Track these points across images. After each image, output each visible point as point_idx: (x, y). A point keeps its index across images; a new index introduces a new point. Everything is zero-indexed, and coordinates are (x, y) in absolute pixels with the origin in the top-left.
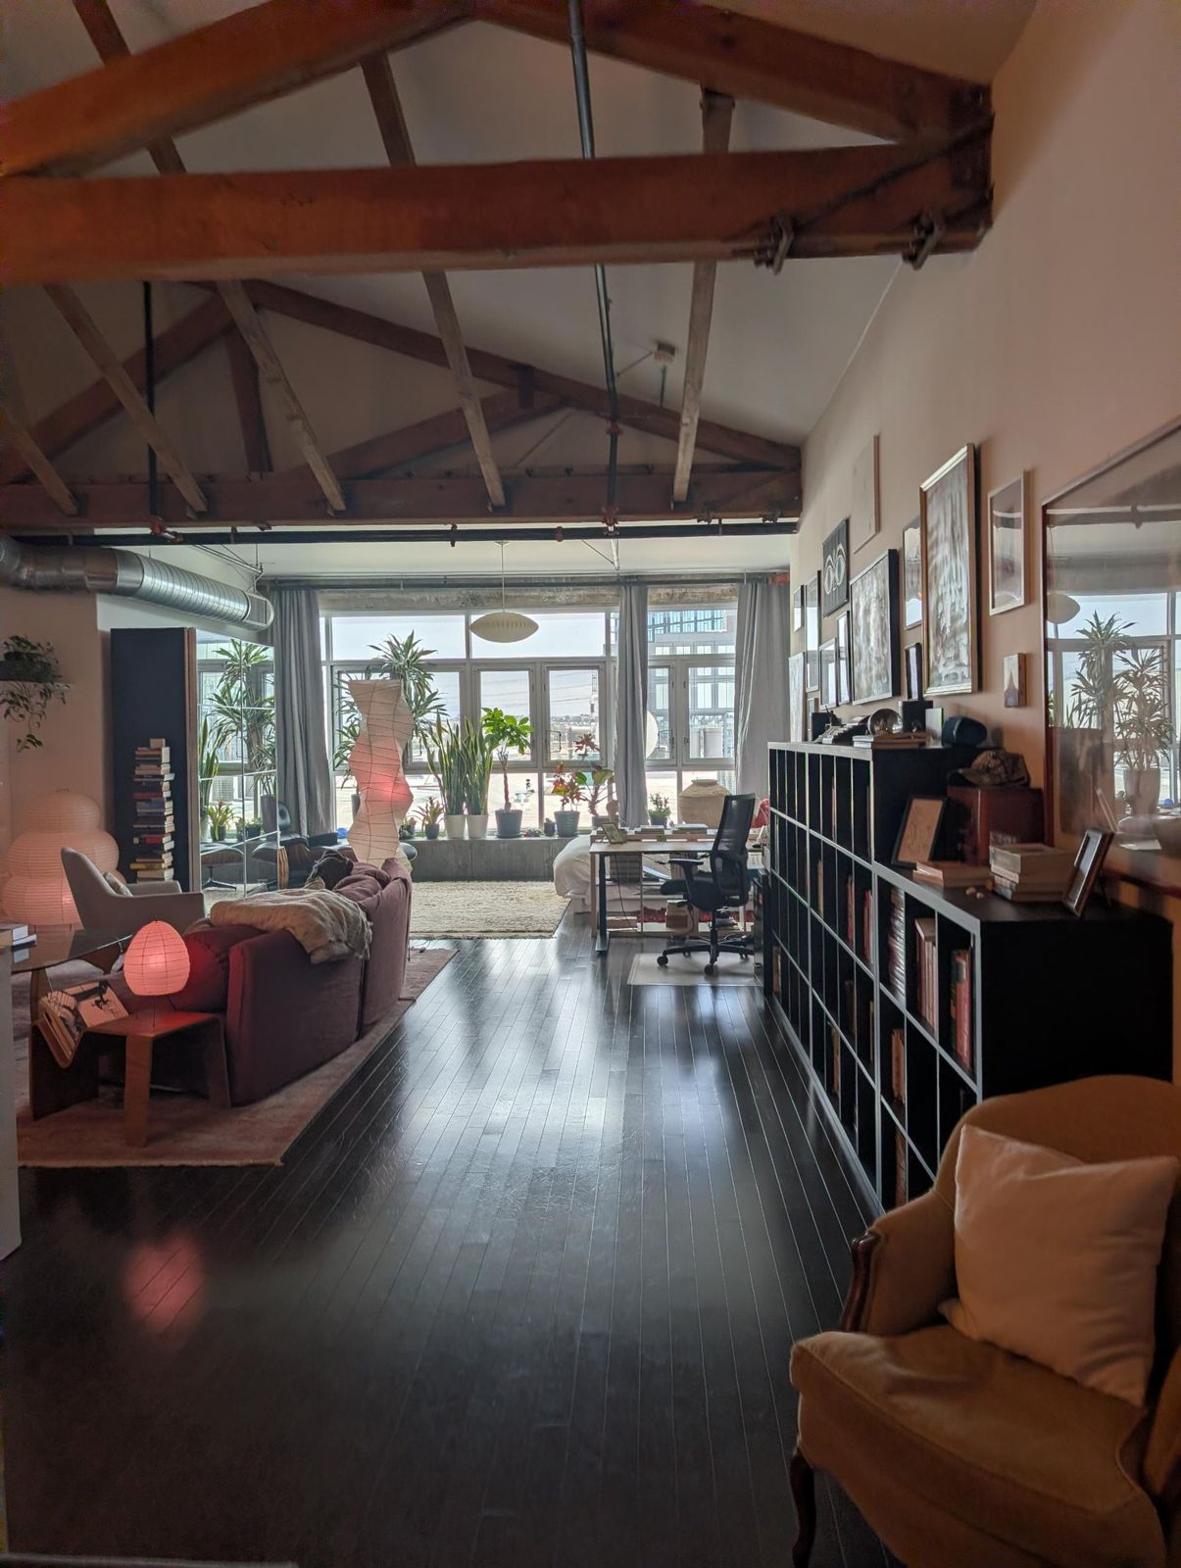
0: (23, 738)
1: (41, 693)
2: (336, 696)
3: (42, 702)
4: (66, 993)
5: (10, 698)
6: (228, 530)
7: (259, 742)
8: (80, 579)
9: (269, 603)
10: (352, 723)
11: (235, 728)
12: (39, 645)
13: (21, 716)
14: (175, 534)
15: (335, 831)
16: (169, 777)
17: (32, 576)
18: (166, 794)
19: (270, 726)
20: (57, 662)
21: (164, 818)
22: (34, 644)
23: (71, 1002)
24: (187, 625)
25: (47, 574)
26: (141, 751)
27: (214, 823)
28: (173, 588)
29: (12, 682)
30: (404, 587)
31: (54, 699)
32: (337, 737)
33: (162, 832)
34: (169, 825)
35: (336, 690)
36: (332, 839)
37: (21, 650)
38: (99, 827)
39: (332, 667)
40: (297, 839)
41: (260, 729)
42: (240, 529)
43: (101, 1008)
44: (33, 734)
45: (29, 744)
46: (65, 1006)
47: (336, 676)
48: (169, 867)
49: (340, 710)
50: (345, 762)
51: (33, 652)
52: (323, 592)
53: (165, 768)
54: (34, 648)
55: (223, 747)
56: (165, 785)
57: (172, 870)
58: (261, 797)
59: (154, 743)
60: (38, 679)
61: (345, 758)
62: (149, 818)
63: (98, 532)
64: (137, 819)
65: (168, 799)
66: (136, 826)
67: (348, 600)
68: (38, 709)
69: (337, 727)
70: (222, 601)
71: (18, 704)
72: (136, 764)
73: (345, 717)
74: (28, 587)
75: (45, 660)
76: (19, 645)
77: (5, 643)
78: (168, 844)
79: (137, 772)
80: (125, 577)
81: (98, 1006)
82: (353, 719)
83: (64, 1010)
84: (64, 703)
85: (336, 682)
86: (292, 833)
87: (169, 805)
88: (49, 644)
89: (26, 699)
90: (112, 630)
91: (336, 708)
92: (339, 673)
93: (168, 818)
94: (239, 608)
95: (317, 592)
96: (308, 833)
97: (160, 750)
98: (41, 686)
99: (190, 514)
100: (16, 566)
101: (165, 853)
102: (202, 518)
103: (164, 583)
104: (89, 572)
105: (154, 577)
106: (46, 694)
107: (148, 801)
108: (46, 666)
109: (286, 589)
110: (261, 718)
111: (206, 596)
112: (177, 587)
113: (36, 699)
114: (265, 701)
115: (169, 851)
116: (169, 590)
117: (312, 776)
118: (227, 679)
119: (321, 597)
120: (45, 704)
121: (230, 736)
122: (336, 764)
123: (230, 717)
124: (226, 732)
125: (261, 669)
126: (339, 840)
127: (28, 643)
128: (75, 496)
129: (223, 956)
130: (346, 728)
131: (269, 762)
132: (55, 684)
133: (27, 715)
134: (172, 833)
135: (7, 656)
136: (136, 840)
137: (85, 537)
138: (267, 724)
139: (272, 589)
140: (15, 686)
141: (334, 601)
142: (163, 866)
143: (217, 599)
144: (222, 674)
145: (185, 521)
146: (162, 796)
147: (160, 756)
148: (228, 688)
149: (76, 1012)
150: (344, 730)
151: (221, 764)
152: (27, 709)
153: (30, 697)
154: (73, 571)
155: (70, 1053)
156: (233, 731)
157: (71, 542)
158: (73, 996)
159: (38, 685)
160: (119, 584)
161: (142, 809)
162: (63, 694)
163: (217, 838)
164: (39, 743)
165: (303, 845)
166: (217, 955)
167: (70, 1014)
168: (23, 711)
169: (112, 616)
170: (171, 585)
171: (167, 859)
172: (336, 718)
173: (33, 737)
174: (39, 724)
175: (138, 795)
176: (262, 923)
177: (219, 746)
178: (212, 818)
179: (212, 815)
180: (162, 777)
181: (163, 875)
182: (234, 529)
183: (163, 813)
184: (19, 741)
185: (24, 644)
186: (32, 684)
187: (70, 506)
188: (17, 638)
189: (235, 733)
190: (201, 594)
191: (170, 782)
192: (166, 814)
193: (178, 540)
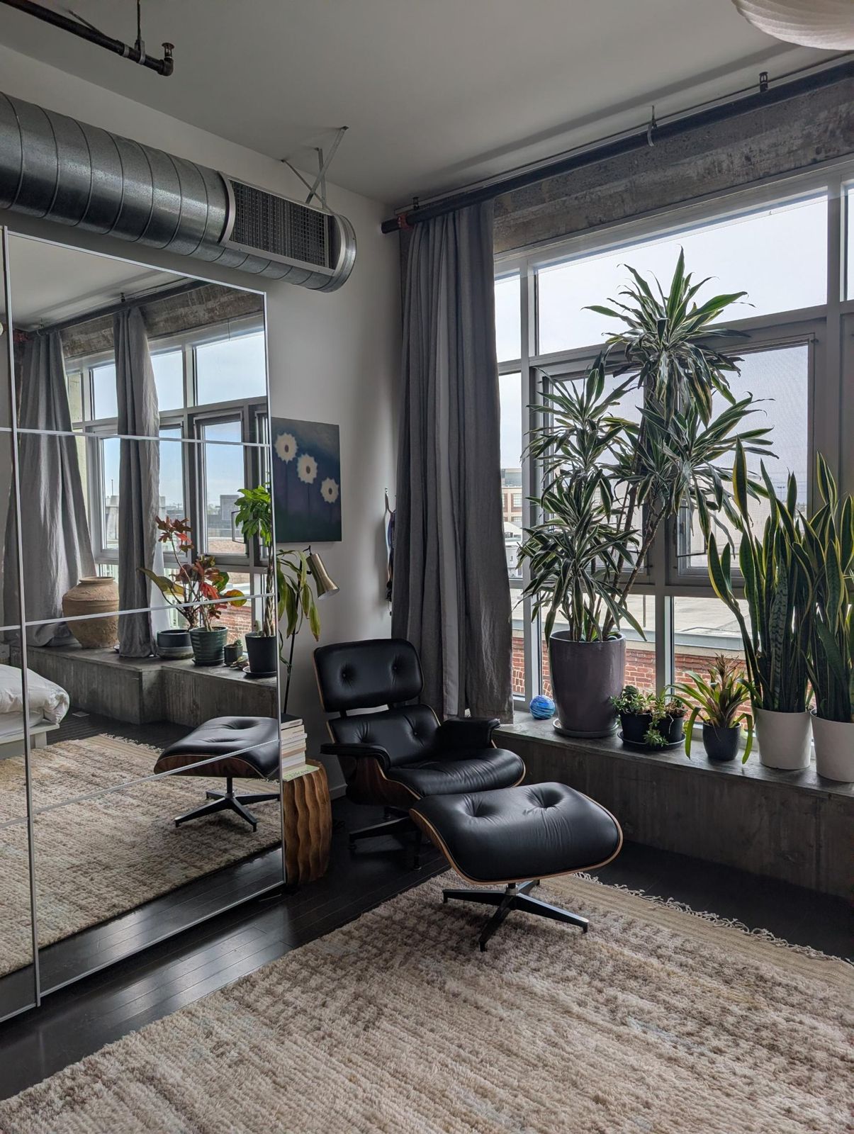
30: (653, 139)
39: (531, 369)
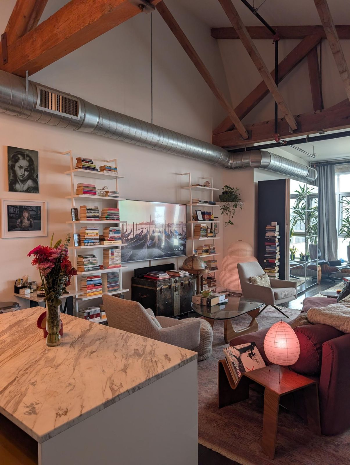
0: (228, 222)
1: (234, 205)
2: (341, 206)
3: (234, 209)
4: (235, 348)
5: (223, 207)
6: (305, 137)
7: (309, 224)
8: (248, 163)
9: (315, 170)
10: (348, 217)
11: (300, 219)
12: (234, 188)
13: (227, 214)
14: (284, 141)
15: (338, 260)
16: (279, 237)
17: (232, 164)
18: (277, 244)
19: (314, 218)
20: (240, 194)
21: (276, 253)
22: (232, 188)
23: (237, 353)
24: (287, 178)
25: (237, 162)
26: (268, 227)
27: (291, 253)
28: (281, 165)
29: (224, 202)
31: (238, 208)
32: (340, 222)
33: (275, 258)
34: (278, 256)
35: (341, 204)
36: (339, 263)
37: (228, 190)
38: (252, 255)
39: (339, 195)
40: (324, 262)
41: (310, 219)
42: (310, 136)
43: (251, 358)
44: (231, 220)
45: (229, 224)
46: (234, 356)
47: (341, 198)
48: (277, 272)
49: (342, 212)
50: (344, 232)
51: (231, 191)
52: (337, 166)
53: (277, 234)
54: (232, 189)
55: (295, 226)
56: (277, 240)
57: (279, 273)
58: (310, 245)
59: (273, 224)
60: (233, 201)
61: (344, 231)
62: (270, 252)
63: (255, 145)
64: (266, 252)
65: (278, 246)
66: (265, 255)
67: (348, 168)
68: (232, 211)
69: (340, 218)
70: (299, 170)
71: (226, 210)
72: (266, 232)
73: (344, 215)
74: (231, 168)
75: (235, 194)
76: (227, 189)
77: (223, 188)
78: (277, 263)
79: (266, 235)
80: (264, 161)
81: (250, 357)
82: (348, 215)
83: (234, 358)
84: (241, 209)
85: (341, 201)
86: (322, 259)
87: (278, 248)
88: (237, 188)
89: (229, 208)
90: (259, 182)
91: (341, 211)
92: (342, 197)
93: (277, 253)
94: (304, 173)
95: (335, 165)
96: (328, 260)
97: (275, 226)
98: (234, 203)
99: (290, 131)
100: (227, 160)
101: (276, 266)
102: (296, 132)
103: (278, 163)
104: (251, 160)
105: (275, 161)
106: (235, 206)
107: (270, 246)
108: (236, 196)
109: (321, 166)
110: (310, 215)
111: (293, 168)
112: (283, 165)
113: (232, 208)
114: (312, 209)
115: (277, 266)
116: (280, 166)
117: (330, 238)
118: (298, 201)
119: (336, 167)
120: (235, 210)
121: (298, 222)
122: (340, 234)
123: (298, 215)
124: (297, 220)
125: (310, 197)
126: (341, 263)
127: (230, 188)
128: (248, 132)
129: (318, 346)
130: (345, 219)
131: (313, 232)
132: (239, 202)
133: (229, 213)
134: (279, 259)
135: (223, 193)
136: (265, 261)
137: (251, 147)
138: (313, 217)
139: (316, 166)
140: (225, 203)
141: (341, 169)
142: (275, 272)
143: (297, 169)
144: (296, 199)
145: (288, 134)
146: (275, 245)
147: (275, 229)
148: (298, 205)
149: (239, 360)
150: (344, 219)
151: (295, 232)
152: (229, 211)
153: (230, 207)
154: (246, 160)
155: (236, 382)
156: (299, 220)
157: (246, 150)
158: (238, 350)
159: (233, 202)
160: (262, 164)
161: (268, 249)
162: (241, 206)
163: (293, 259)
164: (232, 223)
165: (327, 265)
166: (315, 345)
167: (237, 361)
168: (227, 212)
169: (259, 176)
170: (280, 164)
171: (277, 269)
172: (340, 215)
173: (231, 222)
174: (233, 217)
175: (266, 244)
176: (339, 326)
177: (294, 225)
178: (291, 252)
179: (291, 250)
180: (276, 237)
181: (275, 275)
182: (308, 136)
183: (276, 251)
184: (226, 223)
185: (229, 188)
186: (231, 202)
187: (246, 135)
188: (227, 186)
189: (300, 221)
190: (291, 167)
191: (279, 239)
192: (277, 251)
193: (285, 144)
